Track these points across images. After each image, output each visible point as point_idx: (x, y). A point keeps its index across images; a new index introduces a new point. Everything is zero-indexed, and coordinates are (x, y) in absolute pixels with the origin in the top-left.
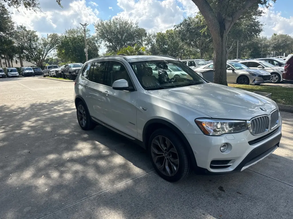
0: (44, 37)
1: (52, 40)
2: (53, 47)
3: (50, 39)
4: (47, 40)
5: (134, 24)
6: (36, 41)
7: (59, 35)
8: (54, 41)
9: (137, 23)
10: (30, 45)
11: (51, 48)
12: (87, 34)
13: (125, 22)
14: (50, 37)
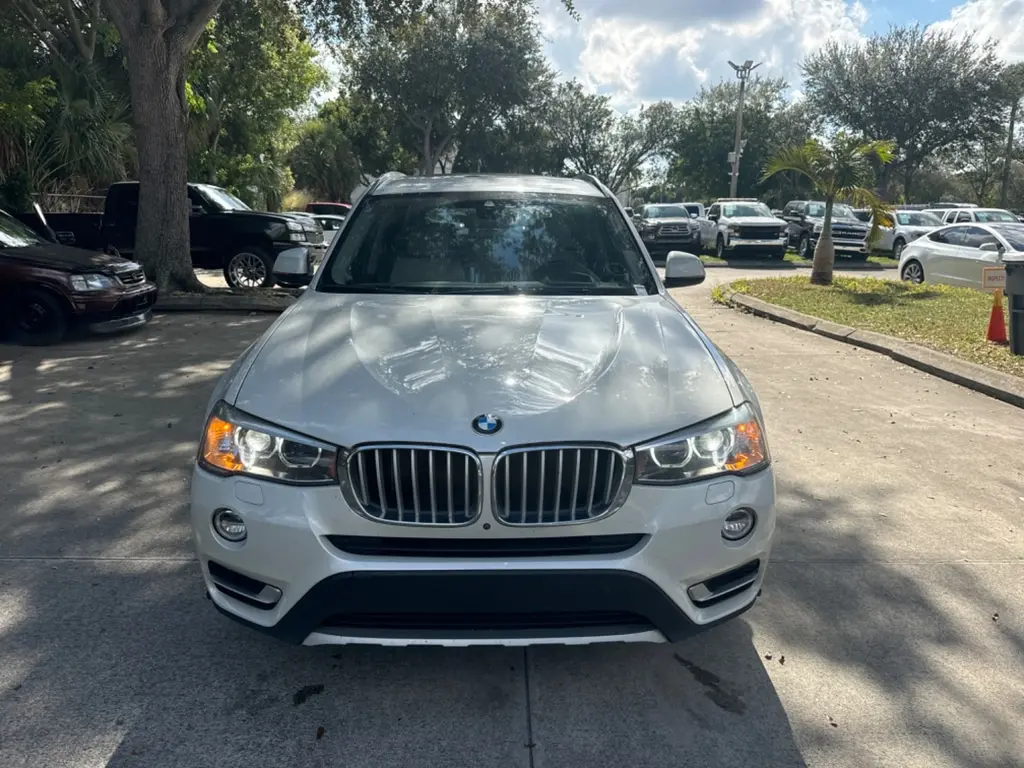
0: (628, 115)
1: (651, 125)
2: (650, 148)
3: (646, 121)
4: (636, 125)
5: (980, 49)
6: (606, 129)
7: (679, 106)
8: (658, 128)
9: (992, 42)
10: (584, 141)
11: (646, 152)
12: (776, 99)
13: (939, 43)
14: (648, 116)
